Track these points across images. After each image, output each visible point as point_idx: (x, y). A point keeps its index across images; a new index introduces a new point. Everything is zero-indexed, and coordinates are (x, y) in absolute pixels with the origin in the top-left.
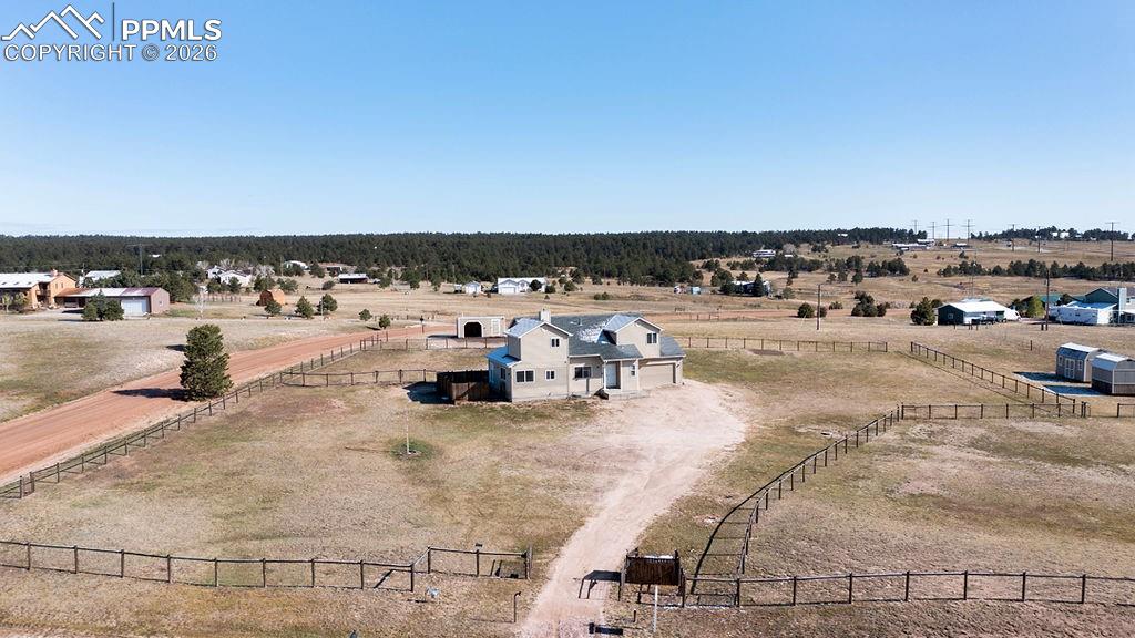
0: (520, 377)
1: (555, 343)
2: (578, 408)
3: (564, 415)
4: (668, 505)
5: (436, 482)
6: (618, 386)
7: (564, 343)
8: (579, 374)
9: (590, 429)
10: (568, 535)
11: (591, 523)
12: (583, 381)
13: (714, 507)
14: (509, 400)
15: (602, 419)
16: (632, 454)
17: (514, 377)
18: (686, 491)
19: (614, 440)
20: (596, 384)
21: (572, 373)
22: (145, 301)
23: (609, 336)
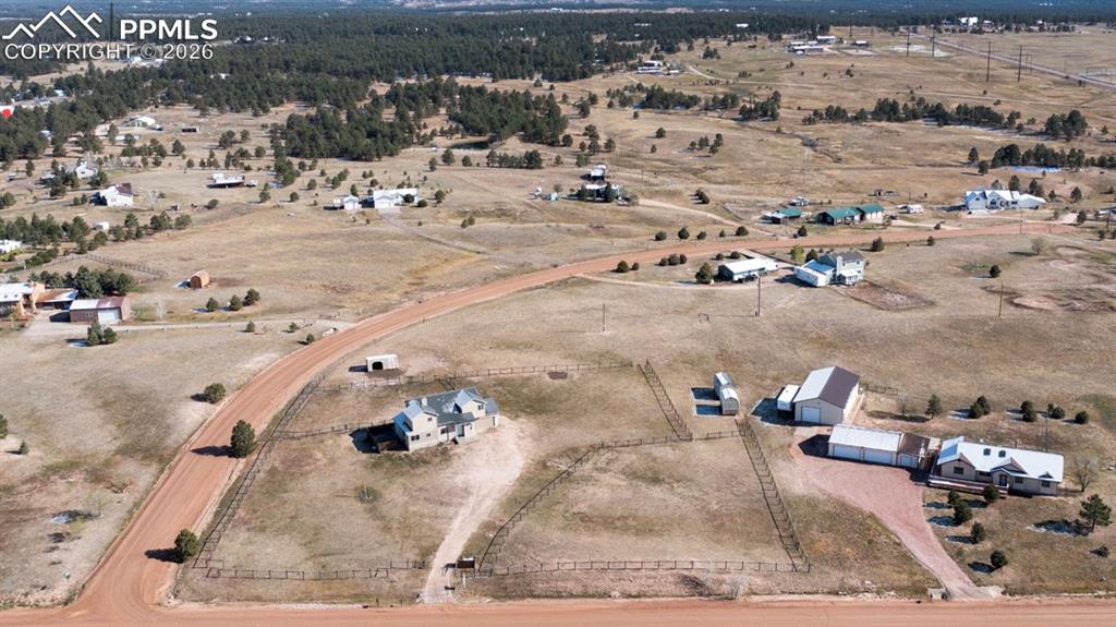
0: (413, 438)
1: (430, 419)
2: (442, 453)
3: (437, 460)
4: (477, 525)
5: (383, 518)
6: (463, 435)
7: (435, 419)
8: (443, 432)
9: (448, 472)
10: (438, 546)
11: (447, 538)
12: (445, 435)
13: (494, 528)
14: (407, 449)
15: (455, 461)
16: (466, 491)
17: (410, 439)
18: (485, 518)
19: (459, 480)
20: (452, 435)
21: (439, 432)
22: (117, 311)
23: (457, 408)
